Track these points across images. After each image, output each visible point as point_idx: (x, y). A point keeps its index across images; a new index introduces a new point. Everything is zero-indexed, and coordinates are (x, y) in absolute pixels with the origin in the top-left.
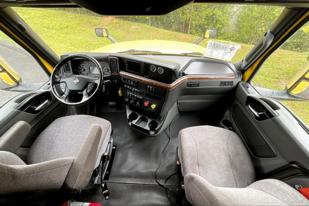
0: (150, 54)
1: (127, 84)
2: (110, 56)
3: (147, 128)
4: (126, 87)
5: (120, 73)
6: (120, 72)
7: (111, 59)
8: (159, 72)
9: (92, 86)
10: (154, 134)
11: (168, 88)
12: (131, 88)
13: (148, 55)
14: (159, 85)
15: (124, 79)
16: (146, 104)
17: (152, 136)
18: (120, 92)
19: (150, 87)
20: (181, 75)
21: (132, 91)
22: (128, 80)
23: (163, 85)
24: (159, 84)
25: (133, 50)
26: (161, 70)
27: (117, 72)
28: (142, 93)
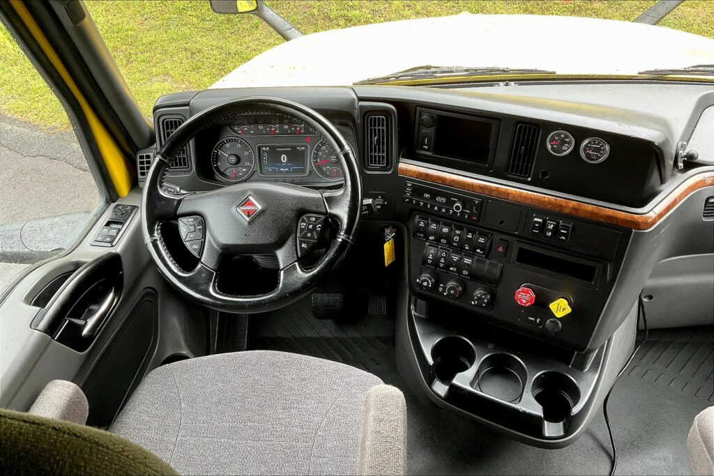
0: (507, 81)
1: (427, 214)
2: (360, 99)
3: (530, 405)
4: (422, 224)
5: (401, 166)
6: (398, 162)
7: (366, 112)
8: (588, 156)
9: (314, 227)
10: (562, 433)
11: (636, 225)
12: (445, 230)
13: (501, 83)
14: (592, 213)
15: (418, 191)
16: (525, 296)
17: (552, 445)
18: (388, 247)
19: (545, 221)
20: (681, 165)
21: (450, 243)
22: (434, 194)
23: (610, 212)
24: (590, 208)
25: (428, 67)
26: (598, 150)
27: (387, 165)
28: (501, 249)
